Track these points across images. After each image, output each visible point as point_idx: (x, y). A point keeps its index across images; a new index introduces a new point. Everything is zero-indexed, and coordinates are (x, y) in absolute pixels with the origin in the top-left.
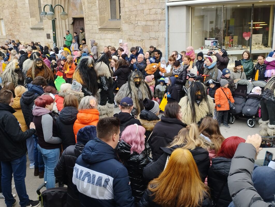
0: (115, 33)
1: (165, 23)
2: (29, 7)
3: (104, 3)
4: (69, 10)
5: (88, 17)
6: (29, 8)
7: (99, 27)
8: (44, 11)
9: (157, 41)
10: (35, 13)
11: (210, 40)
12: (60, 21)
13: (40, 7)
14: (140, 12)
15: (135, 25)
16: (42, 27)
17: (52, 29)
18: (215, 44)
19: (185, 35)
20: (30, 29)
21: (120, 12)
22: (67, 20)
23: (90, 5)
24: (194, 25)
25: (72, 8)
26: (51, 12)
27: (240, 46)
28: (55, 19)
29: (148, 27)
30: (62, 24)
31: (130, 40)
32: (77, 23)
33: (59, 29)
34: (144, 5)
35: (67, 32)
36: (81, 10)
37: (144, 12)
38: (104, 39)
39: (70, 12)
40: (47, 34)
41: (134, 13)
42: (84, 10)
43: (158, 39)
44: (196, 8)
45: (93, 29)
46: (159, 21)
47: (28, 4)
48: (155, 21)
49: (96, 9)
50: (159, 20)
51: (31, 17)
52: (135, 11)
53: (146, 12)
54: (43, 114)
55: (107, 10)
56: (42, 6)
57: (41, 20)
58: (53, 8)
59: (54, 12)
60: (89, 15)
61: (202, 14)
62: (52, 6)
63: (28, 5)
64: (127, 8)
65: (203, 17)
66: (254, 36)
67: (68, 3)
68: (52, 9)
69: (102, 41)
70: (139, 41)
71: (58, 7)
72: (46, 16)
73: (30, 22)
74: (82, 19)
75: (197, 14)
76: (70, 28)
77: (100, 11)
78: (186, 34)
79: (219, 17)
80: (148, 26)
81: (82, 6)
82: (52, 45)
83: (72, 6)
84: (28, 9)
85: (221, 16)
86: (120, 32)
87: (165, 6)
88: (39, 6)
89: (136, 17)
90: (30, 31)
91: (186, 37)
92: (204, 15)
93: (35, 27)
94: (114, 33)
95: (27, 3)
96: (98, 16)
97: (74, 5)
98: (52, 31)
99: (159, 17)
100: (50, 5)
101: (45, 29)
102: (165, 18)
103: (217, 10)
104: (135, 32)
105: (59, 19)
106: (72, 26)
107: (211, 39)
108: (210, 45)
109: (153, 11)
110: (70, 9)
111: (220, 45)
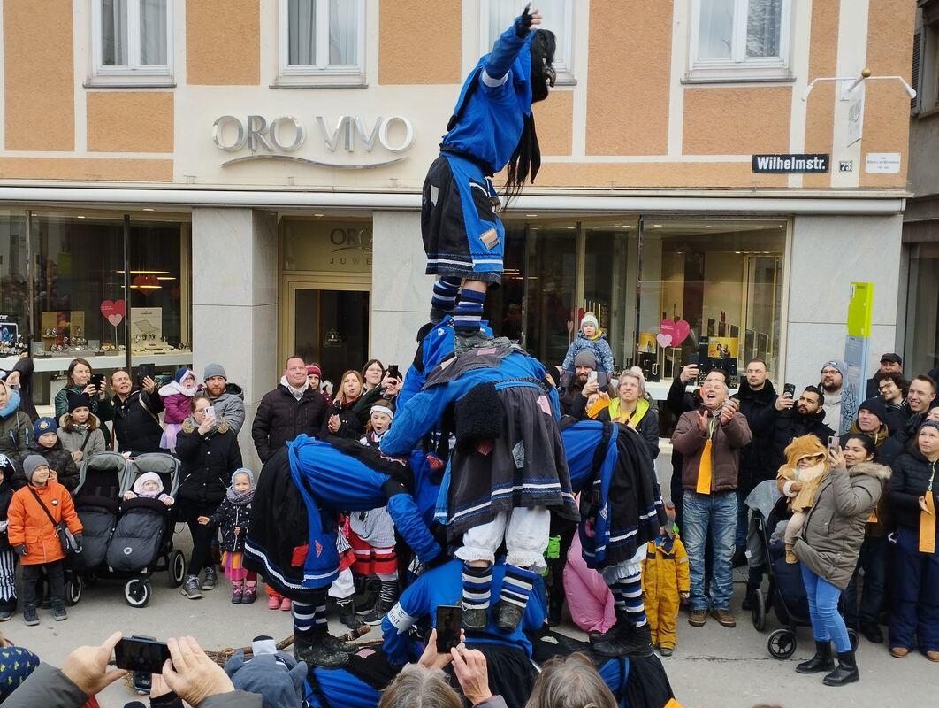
18: (8, 336)
27: (94, 344)
66: (137, 313)
79: (20, 243)
111: (27, 340)
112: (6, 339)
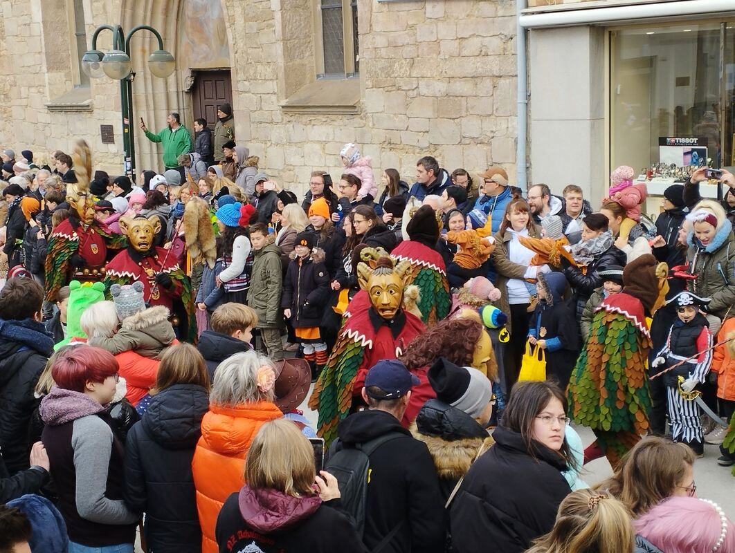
0: (339, 122)
1: (516, 87)
2: (43, 35)
3: (300, 20)
4: (179, 43)
5: (245, 67)
6: (45, 39)
7: (284, 102)
8: (95, 48)
9: (485, 148)
10: (65, 54)
11: (679, 144)
12: (149, 82)
13: (81, 36)
14: (425, 49)
15: (408, 93)
16: (86, 103)
17: (121, 110)
18: (697, 160)
19: (589, 129)
20: (46, 111)
21: (358, 47)
22: (172, 79)
23: (255, 25)
24: (619, 93)
25: (190, 35)
26: (118, 51)
28: (132, 77)
29: (456, 99)
30: (156, 92)
31: (392, 146)
32: (208, 86)
33: (144, 108)
34: (440, 24)
35: (170, 117)
36: (222, 45)
37: (442, 49)
38: (300, 144)
39: (182, 50)
40: (101, 126)
41: (408, 52)
42: (231, 42)
43: (489, 144)
44: (627, 33)
45: (261, 109)
46: (495, 79)
47: (42, 25)
48: (478, 80)
49: (274, 41)
50: (494, 76)
51: (50, 69)
52: (408, 44)
53: (449, 47)
54: (76, 415)
55: (313, 44)
56: (90, 30)
57: (84, 79)
58: (126, 37)
59: (128, 53)
60: (248, 60)
61: (647, 51)
62: (121, 31)
63: (42, 30)
64: (380, 35)
65: (650, 62)
67: (177, 20)
68: (123, 42)
69: (294, 148)
70: (422, 149)
71: (144, 33)
72: (101, 64)
73: (47, 85)
74: (225, 74)
75: (628, 53)
76: (181, 107)
77: (286, 48)
78: (592, 127)
79: (709, 61)
80: (457, 97)
81: (224, 30)
82: (120, 166)
83: (190, 30)
84: (39, 43)
85: (716, 57)
86: (357, 120)
87: (515, 29)
88: (77, 29)
89: (412, 65)
90: (45, 117)
91: (591, 135)
92: (656, 56)
93: (63, 104)
94: (332, 123)
95: (39, 23)
96: (281, 62)
97: (199, 26)
98: (120, 115)
99: (494, 65)
100: (116, 29)
101: (95, 111)
102: (517, 67)
103: (700, 39)
104: (409, 118)
105: (145, 74)
106: (190, 99)
107: (682, 140)
108: (680, 164)
109: (473, 45)
110: (184, 40)
111: (717, 163)
112: (695, 164)
